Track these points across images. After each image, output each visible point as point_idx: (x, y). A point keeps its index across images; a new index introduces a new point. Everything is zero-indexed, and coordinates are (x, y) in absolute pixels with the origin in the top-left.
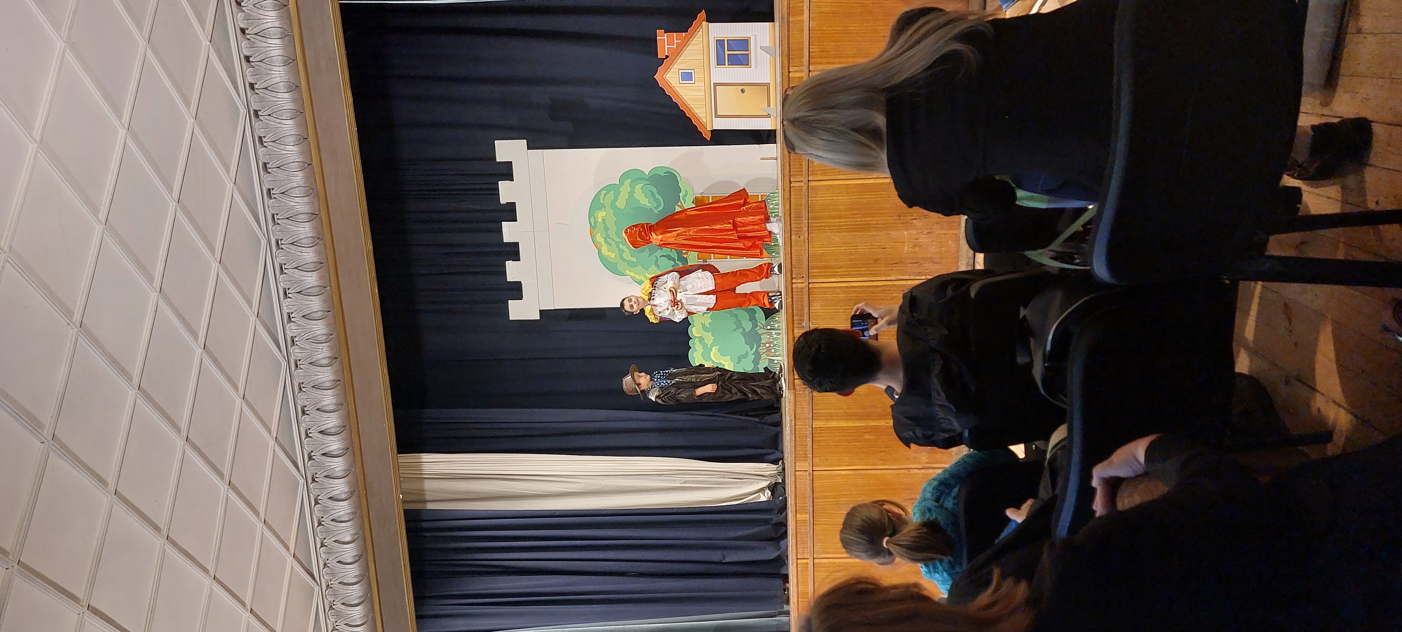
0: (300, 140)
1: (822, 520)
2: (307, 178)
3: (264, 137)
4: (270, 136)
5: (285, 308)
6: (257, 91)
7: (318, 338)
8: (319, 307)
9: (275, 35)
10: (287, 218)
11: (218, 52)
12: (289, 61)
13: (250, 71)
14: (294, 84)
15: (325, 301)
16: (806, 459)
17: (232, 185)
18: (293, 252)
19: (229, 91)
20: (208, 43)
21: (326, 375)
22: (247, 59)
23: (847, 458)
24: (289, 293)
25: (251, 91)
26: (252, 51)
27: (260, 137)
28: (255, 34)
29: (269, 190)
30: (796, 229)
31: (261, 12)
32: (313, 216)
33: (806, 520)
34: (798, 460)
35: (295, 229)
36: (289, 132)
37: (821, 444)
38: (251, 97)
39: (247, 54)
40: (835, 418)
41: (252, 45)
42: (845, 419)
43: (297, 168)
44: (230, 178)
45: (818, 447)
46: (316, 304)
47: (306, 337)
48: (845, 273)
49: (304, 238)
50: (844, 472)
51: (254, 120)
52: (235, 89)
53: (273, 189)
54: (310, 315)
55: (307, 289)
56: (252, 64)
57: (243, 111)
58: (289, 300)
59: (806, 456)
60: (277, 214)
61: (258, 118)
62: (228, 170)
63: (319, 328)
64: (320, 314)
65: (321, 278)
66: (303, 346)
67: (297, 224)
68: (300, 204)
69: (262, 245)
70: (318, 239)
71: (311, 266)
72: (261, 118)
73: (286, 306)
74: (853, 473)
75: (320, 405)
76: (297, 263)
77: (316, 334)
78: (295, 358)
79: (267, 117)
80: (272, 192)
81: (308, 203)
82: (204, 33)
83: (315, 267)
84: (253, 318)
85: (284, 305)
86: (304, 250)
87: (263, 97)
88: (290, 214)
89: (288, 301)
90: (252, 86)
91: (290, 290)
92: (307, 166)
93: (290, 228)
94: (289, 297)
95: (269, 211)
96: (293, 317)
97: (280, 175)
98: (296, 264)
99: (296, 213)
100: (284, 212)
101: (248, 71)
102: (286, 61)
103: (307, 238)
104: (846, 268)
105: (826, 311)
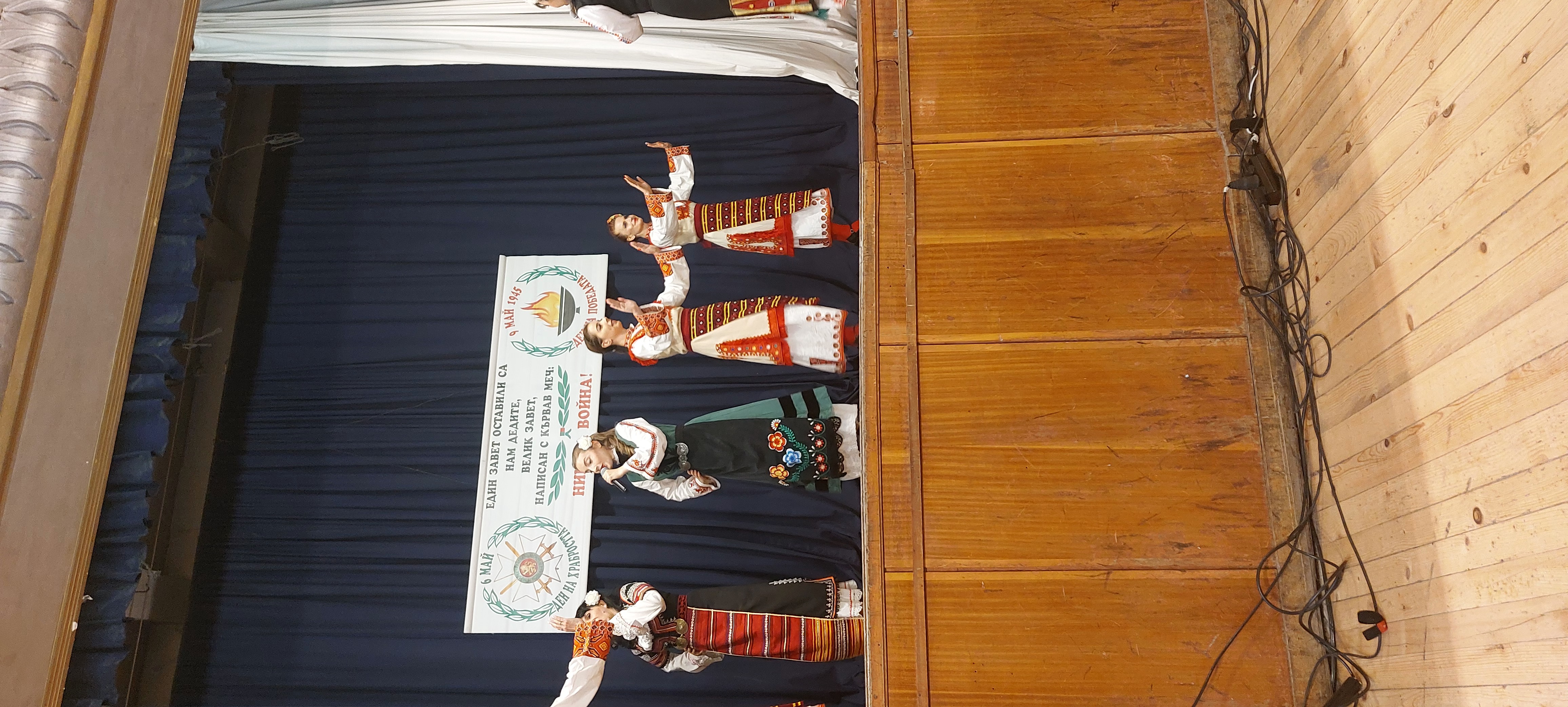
1: (944, 464)
16: (903, 316)
23: (997, 314)
33: (905, 465)
34: (886, 318)
37: (935, 282)
40: (967, 224)
42: (988, 228)
45: (928, 289)
50: (989, 348)
59: (903, 309)
74: (1014, 349)
105: (939, 9)
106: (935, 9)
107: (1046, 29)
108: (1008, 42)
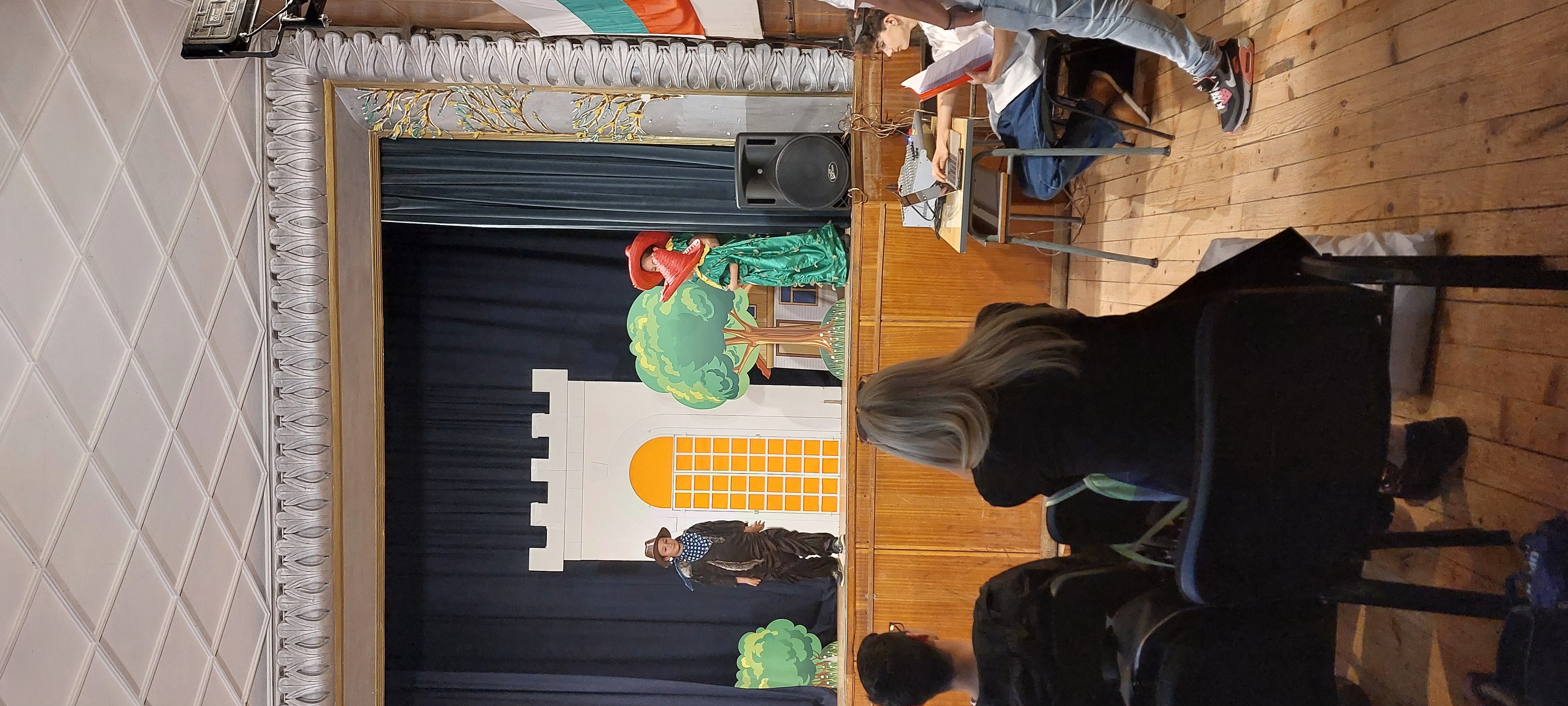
0: (320, 364)
2: (322, 406)
3: (281, 360)
4: (287, 358)
5: (277, 551)
6: (280, 311)
7: (311, 587)
8: (317, 551)
9: (307, 253)
10: (294, 449)
11: (243, 268)
12: (320, 281)
13: (276, 290)
14: (322, 305)
15: (324, 545)
17: (238, 410)
18: (296, 487)
19: (249, 309)
20: (234, 258)
21: (313, 631)
22: (274, 276)
24: (284, 534)
25: (273, 309)
26: (281, 268)
27: (275, 359)
28: (287, 251)
29: (278, 417)
30: (861, 487)
31: (296, 229)
32: (324, 447)
35: (301, 461)
36: (309, 356)
38: (272, 317)
39: (274, 271)
41: (281, 262)
43: (312, 395)
44: (237, 403)
46: (313, 548)
47: (297, 585)
48: (915, 540)
49: (310, 472)
51: (272, 341)
52: (256, 307)
53: (283, 417)
54: (304, 560)
55: (305, 530)
56: (279, 282)
57: (261, 330)
58: (284, 541)
60: (284, 445)
61: (278, 339)
62: (236, 394)
63: (313, 576)
64: (316, 559)
65: (323, 517)
66: (292, 596)
67: (304, 456)
68: (310, 434)
69: (262, 477)
70: (325, 474)
71: (314, 504)
72: (281, 339)
73: (279, 549)
75: (302, 666)
76: (300, 500)
77: (308, 583)
78: (281, 609)
79: (287, 339)
80: (281, 419)
81: (318, 434)
82: (231, 247)
83: (318, 505)
84: (240, 561)
85: (277, 547)
86: (308, 485)
87: (286, 317)
88: (298, 445)
89: (282, 543)
90: (275, 305)
91: (286, 530)
92: (323, 393)
93: (296, 461)
94: (284, 538)
95: (275, 440)
96: (285, 562)
97: (293, 401)
98: (298, 501)
99: (304, 444)
100: (292, 442)
101: (274, 289)
102: (317, 280)
103: (314, 472)
104: (915, 534)
105: (892, 582)
106: (889, 582)
107: (950, 599)
108: (929, 605)
